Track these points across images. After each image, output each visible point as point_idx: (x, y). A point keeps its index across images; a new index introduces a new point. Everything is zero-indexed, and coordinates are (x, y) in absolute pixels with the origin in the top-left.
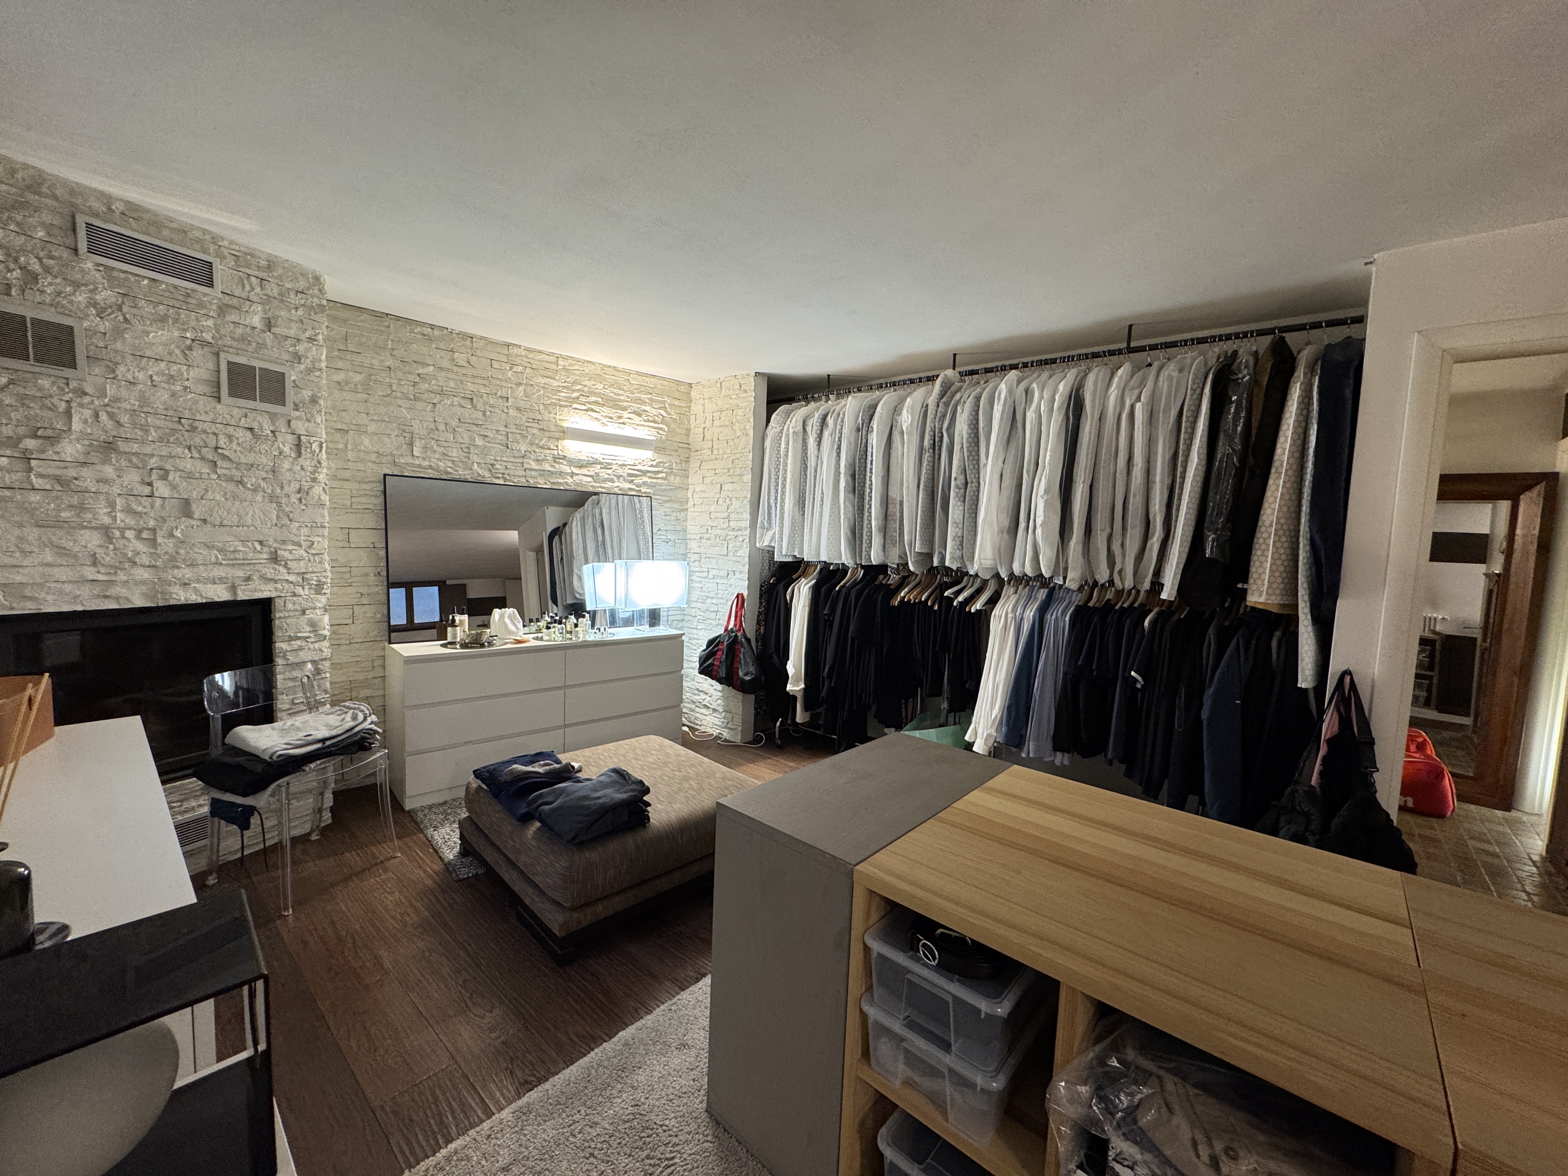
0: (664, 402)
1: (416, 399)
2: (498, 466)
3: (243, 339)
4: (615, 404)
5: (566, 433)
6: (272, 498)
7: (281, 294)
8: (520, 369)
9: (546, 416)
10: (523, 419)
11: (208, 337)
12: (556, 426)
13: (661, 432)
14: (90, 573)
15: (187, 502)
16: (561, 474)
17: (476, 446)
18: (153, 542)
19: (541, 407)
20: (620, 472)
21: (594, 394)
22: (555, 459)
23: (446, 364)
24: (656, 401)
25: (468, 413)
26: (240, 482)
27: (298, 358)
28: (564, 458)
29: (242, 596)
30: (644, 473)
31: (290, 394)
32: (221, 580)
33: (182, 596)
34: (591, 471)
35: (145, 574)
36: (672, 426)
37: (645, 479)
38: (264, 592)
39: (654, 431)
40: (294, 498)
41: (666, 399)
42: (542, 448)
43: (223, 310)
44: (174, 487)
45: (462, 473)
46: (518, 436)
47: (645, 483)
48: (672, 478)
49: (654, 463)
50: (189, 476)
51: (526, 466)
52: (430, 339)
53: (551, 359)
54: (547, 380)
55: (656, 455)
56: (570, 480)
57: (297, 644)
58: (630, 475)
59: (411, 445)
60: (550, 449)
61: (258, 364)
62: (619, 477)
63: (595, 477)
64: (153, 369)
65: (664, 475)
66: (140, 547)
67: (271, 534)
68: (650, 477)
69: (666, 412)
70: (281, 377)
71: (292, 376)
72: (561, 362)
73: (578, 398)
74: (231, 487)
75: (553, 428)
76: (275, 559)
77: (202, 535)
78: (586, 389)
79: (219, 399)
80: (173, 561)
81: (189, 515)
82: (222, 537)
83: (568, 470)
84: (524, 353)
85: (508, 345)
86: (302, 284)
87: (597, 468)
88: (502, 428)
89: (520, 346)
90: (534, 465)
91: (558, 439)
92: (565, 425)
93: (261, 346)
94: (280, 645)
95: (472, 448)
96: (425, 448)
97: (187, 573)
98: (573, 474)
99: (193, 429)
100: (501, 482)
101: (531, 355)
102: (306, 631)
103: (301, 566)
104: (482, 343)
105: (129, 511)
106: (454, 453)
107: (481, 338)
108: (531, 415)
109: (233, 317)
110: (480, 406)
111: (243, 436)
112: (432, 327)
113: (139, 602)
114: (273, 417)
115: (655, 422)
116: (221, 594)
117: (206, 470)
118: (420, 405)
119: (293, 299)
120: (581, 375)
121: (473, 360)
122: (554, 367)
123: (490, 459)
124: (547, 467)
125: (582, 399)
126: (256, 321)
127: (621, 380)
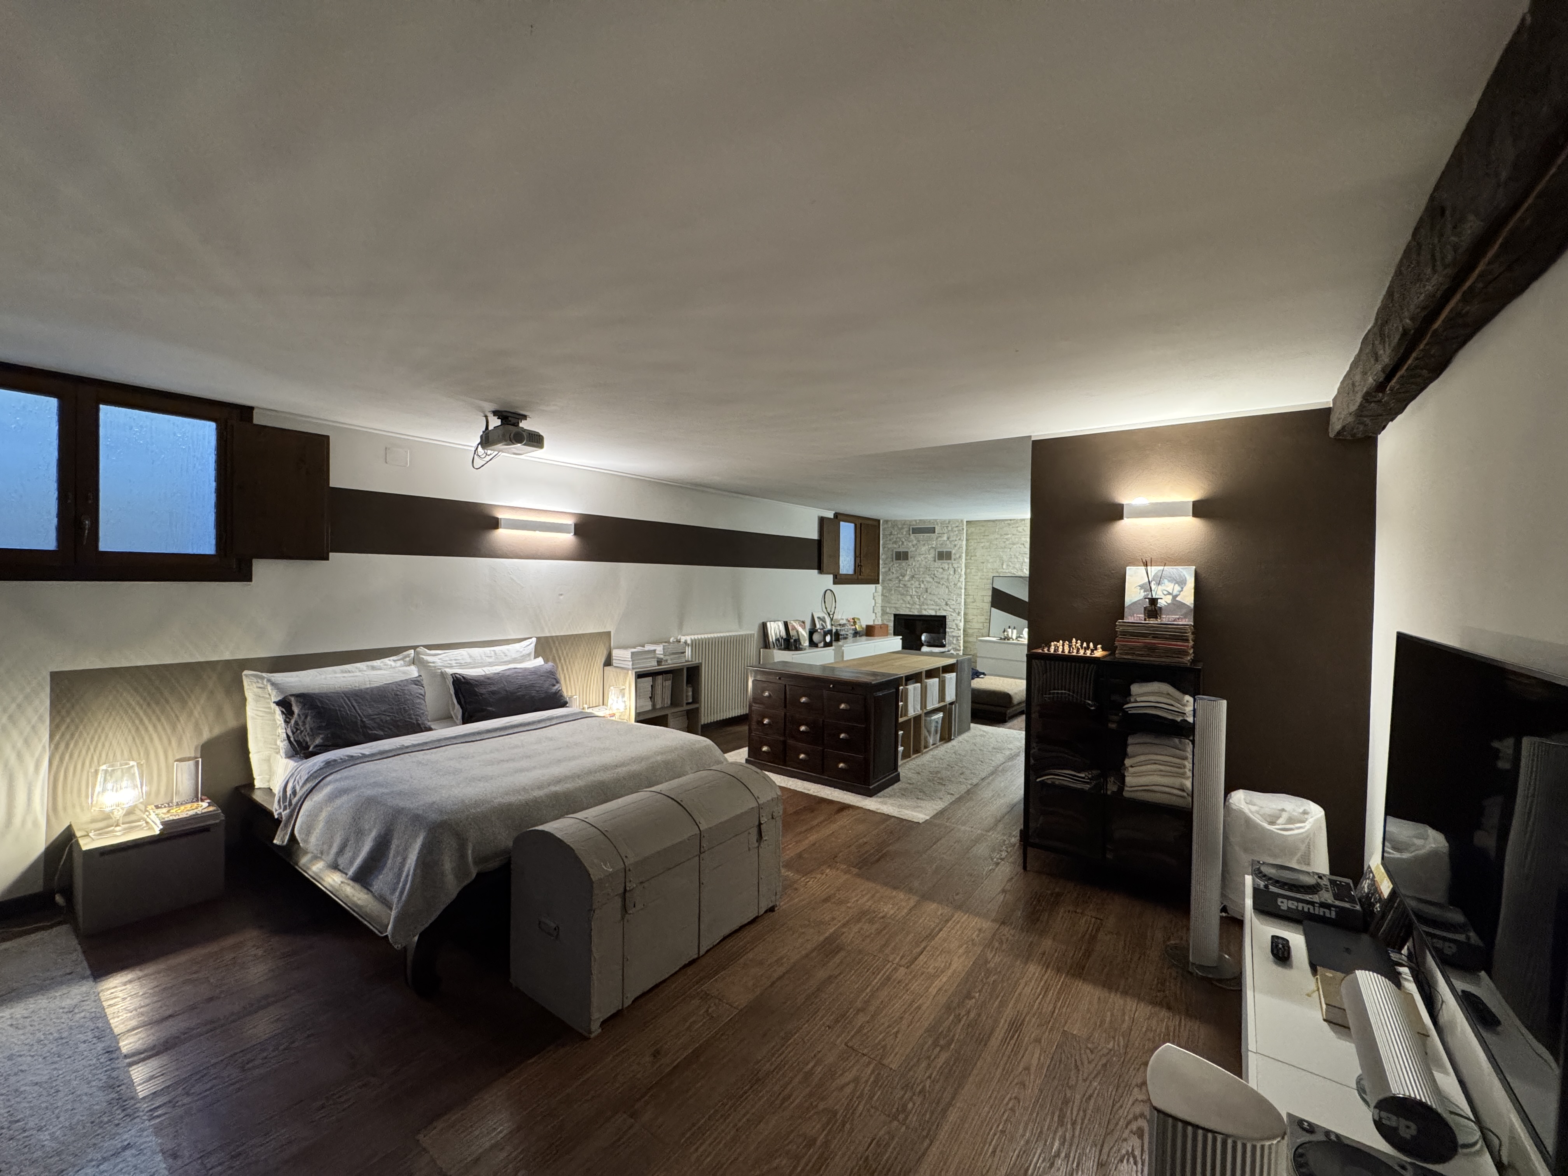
1: (1005, 547)
3: (942, 544)
6: (947, 587)
7: (952, 529)
11: (934, 546)
14: (908, 606)
15: (927, 589)
18: (919, 599)
23: (1015, 532)
26: (939, 583)
27: (955, 546)
29: (938, 614)
31: (953, 557)
32: (933, 609)
33: (925, 613)
35: (918, 607)
38: (943, 613)
40: (953, 587)
43: (937, 539)
44: (925, 585)
50: (928, 582)
52: (1009, 524)
57: (952, 630)
59: (1002, 565)
61: (944, 550)
64: (922, 557)
66: (917, 600)
67: (946, 597)
70: (950, 552)
71: (953, 552)
74: (936, 584)
76: (947, 604)
77: (930, 597)
79: (935, 561)
80: (923, 604)
81: (927, 592)
82: (934, 598)
86: (957, 524)
93: (946, 545)
94: (947, 630)
96: (1008, 565)
97: (926, 607)
99: (929, 570)
102: (954, 627)
103: (953, 607)
105: (916, 592)
106: (1017, 566)
109: (939, 539)
111: (941, 570)
112: (1011, 520)
113: (916, 613)
114: (948, 564)
116: (933, 613)
117: (931, 580)
118: (1006, 550)
119: (956, 529)
126: (945, 538)
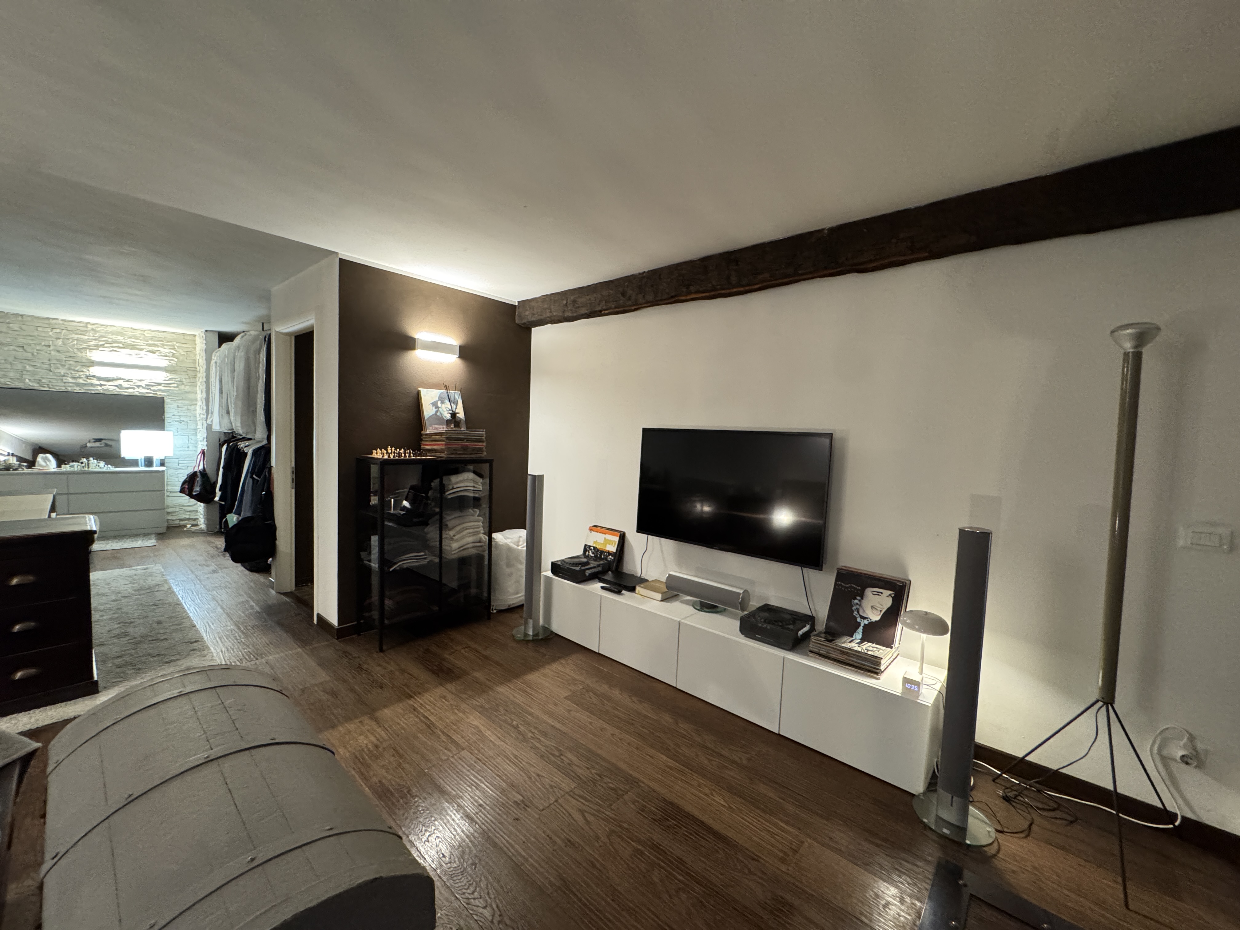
0: (173, 346)
2: (43, 381)
4: (133, 347)
5: (93, 363)
8: (58, 331)
9: (80, 354)
10: (62, 357)
12: (88, 359)
13: (172, 362)
16: (92, 385)
17: (28, 371)
19: (75, 350)
20: (139, 383)
21: (116, 342)
22: (88, 377)
24: (167, 345)
25: (20, 353)
28: (94, 376)
30: (159, 384)
34: (117, 383)
36: (181, 358)
37: (159, 387)
39: (167, 362)
41: (175, 343)
42: (77, 371)
45: (17, 384)
46: (59, 365)
47: (160, 390)
48: (183, 386)
49: (167, 379)
51: (65, 381)
53: (82, 325)
54: (79, 336)
55: (168, 375)
56: (99, 388)
58: (146, 385)
60: (83, 372)
62: (138, 387)
63: (120, 386)
65: (176, 385)
68: (164, 386)
69: (176, 351)
72: (89, 326)
73: (103, 345)
75: (84, 361)
78: (110, 340)
83: (98, 382)
84: (61, 322)
85: (49, 319)
87: (121, 382)
88: (47, 361)
89: (57, 319)
90: (71, 380)
91: (89, 366)
92: (92, 358)
95: (25, 372)
98: (101, 385)
100: (47, 389)
101: (66, 323)
104: (29, 319)
106: (12, 374)
107: (29, 316)
108: (69, 354)
110: (29, 350)
115: (167, 356)
120: (106, 333)
121: (24, 327)
122: (85, 329)
123: (38, 377)
124: (81, 381)
125: (106, 345)
127: (138, 335)
